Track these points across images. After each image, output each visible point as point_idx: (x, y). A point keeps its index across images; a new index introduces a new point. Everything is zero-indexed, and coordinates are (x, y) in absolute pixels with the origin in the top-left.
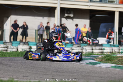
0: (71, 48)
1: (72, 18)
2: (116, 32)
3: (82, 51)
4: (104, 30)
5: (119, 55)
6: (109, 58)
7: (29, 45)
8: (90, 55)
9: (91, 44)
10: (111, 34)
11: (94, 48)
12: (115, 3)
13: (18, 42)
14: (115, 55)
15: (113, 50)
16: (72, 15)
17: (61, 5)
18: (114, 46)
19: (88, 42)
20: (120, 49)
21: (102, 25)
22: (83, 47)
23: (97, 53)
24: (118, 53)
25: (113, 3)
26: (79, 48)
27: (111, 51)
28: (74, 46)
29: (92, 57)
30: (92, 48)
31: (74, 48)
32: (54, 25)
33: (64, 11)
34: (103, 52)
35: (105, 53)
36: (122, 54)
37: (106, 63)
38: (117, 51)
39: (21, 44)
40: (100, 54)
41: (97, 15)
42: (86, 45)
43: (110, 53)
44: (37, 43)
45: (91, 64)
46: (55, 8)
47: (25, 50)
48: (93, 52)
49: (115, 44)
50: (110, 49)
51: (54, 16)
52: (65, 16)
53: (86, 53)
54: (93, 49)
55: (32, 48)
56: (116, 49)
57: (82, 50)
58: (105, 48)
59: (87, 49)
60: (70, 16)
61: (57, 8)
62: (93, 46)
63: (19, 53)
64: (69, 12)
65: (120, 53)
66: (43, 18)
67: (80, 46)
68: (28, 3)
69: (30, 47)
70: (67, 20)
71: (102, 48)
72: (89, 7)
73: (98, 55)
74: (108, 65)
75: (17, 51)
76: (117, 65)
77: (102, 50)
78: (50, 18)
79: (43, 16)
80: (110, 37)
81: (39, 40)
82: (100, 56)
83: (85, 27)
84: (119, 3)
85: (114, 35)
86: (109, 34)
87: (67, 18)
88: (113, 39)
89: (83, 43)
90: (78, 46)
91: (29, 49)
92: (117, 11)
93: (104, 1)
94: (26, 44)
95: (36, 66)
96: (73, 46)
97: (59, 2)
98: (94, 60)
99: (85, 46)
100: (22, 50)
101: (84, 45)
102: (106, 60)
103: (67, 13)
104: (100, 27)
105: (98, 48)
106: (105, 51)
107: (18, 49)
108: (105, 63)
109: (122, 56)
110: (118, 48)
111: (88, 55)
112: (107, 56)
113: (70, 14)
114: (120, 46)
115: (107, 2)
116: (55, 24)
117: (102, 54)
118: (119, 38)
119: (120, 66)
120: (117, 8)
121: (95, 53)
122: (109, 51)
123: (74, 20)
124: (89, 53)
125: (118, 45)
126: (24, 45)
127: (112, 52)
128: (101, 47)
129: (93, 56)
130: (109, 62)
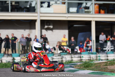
0: (52, 58)
1: (52, 29)
2: (94, 41)
3: (62, 60)
4: (82, 39)
5: (96, 62)
6: (87, 65)
7: (13, 57)
8: (70, 63)
9: (70, 52)
10: (89, 43)
11: (73, 56)
12: (91, 13)
13: (2, 54)
14: (92, 62)
15: (91, 58)
16: (51, 27)
17: (41, 17)
18: (92, 53)
19: (68, 51)
20: (98, 56)
21: (80, 34)
22: (63, 56)
23: (76, 61)
24: (96, 60)
25: (89, 13)
26: (60, 57)
27: (89, 58)
28: (55, 55)
29: (71, 65)
30: (72, 56)
31: (55, 57)
32: (35, 37)
33: (44, 23)
34: (82, 60)
35: (84, 61)
36: (99, 61)
37: (85, 70)
38: (95, 58)
39: (5, 55)
40: (79, 62)
41: (75, 26)
42: (66, 53)
43: (89, 60)
44: (20, 54)
45: (70, 71)
46: (35, 21)
47: (8, 61)
48: (72, 60)
49: (93, 51)
50: (89, 56)
51: (35, 28)
52: (45, 28)
53: (66, 61)
54: (72, 58)
55: (15, 59)
56: (93, 56)
57: (62, 58)
58: (84, 56)
59: (67, 58)
60: (50, 28)
61: (37, 21)
62: (72, 55)
63: (4, 64)
64: (48, 24)
65: (98, 60)
66: (25, 30)
67: (61, 55)
68: (10, 17)
69: (13, 58)
70: (47, 31)
71: (81, 56)
72: (67, 18)
73: (77, 63)
74: (87, 72)
75: (1, 63)
76: (95, 71)
77: (81, 57)
78: (31, 30)
79: (25, 28)
80: (88, 45)
81: (22, 52)
82: (79, 64)
83: (64, 37)
84: (95, 13)
85: (92, 43)
86: (87, 43)
87: (47, 29)
88: (91, 46)
89: (63, 52)
90: (59, 56)
91: (13, 60)
92: (94, 21)
93: (81, 12)
94: (9, 56)
95: (19, 76)
96: (53, 55)
97: (39, 15)
98: (73, 67)
99: (65, 55)
100: (6, 62)
101: (64, 53)
102: (85, 67)
103: (47, 25)
104: (79, 36)
105: (77, 56)
106: (83, 59)
107: (2, 61)
108: (83, 70)
109: (99, 63)
110: (96, 55)
111: (68, 63)
112: (86, 63)
113: (50, 25)
114: (97, 53)
115: (84, 12)
116: (36, 35)
117: (81, 62)
118: (97, 46)
119: (97, 72)
120: (93, 18)
121: (74, 61)
122: (87, 58)
123: (54, 31)
124: (68, 61)
125: (96, 53)
126: (7, 57)
127: (90, 60)
128: (79, 55)
129: (73, 63)
130: (88, 68)
